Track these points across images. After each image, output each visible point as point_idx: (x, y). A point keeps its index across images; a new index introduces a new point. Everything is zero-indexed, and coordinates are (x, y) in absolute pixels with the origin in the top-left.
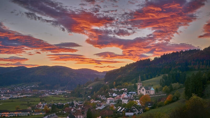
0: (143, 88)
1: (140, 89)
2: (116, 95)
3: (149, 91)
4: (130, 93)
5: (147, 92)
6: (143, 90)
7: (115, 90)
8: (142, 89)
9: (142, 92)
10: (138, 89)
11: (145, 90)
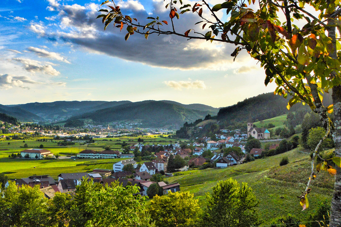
0: (254, 130)
1: (250, 131)
2: (224, 138)
3: (262, 134)
4: (243, 135)
5: (259, 135)
6: (254, 133)
7: (225, 131)
8: (252, 132)
9: (253, 135)
10: (248, 131)
11: (256, 133)
